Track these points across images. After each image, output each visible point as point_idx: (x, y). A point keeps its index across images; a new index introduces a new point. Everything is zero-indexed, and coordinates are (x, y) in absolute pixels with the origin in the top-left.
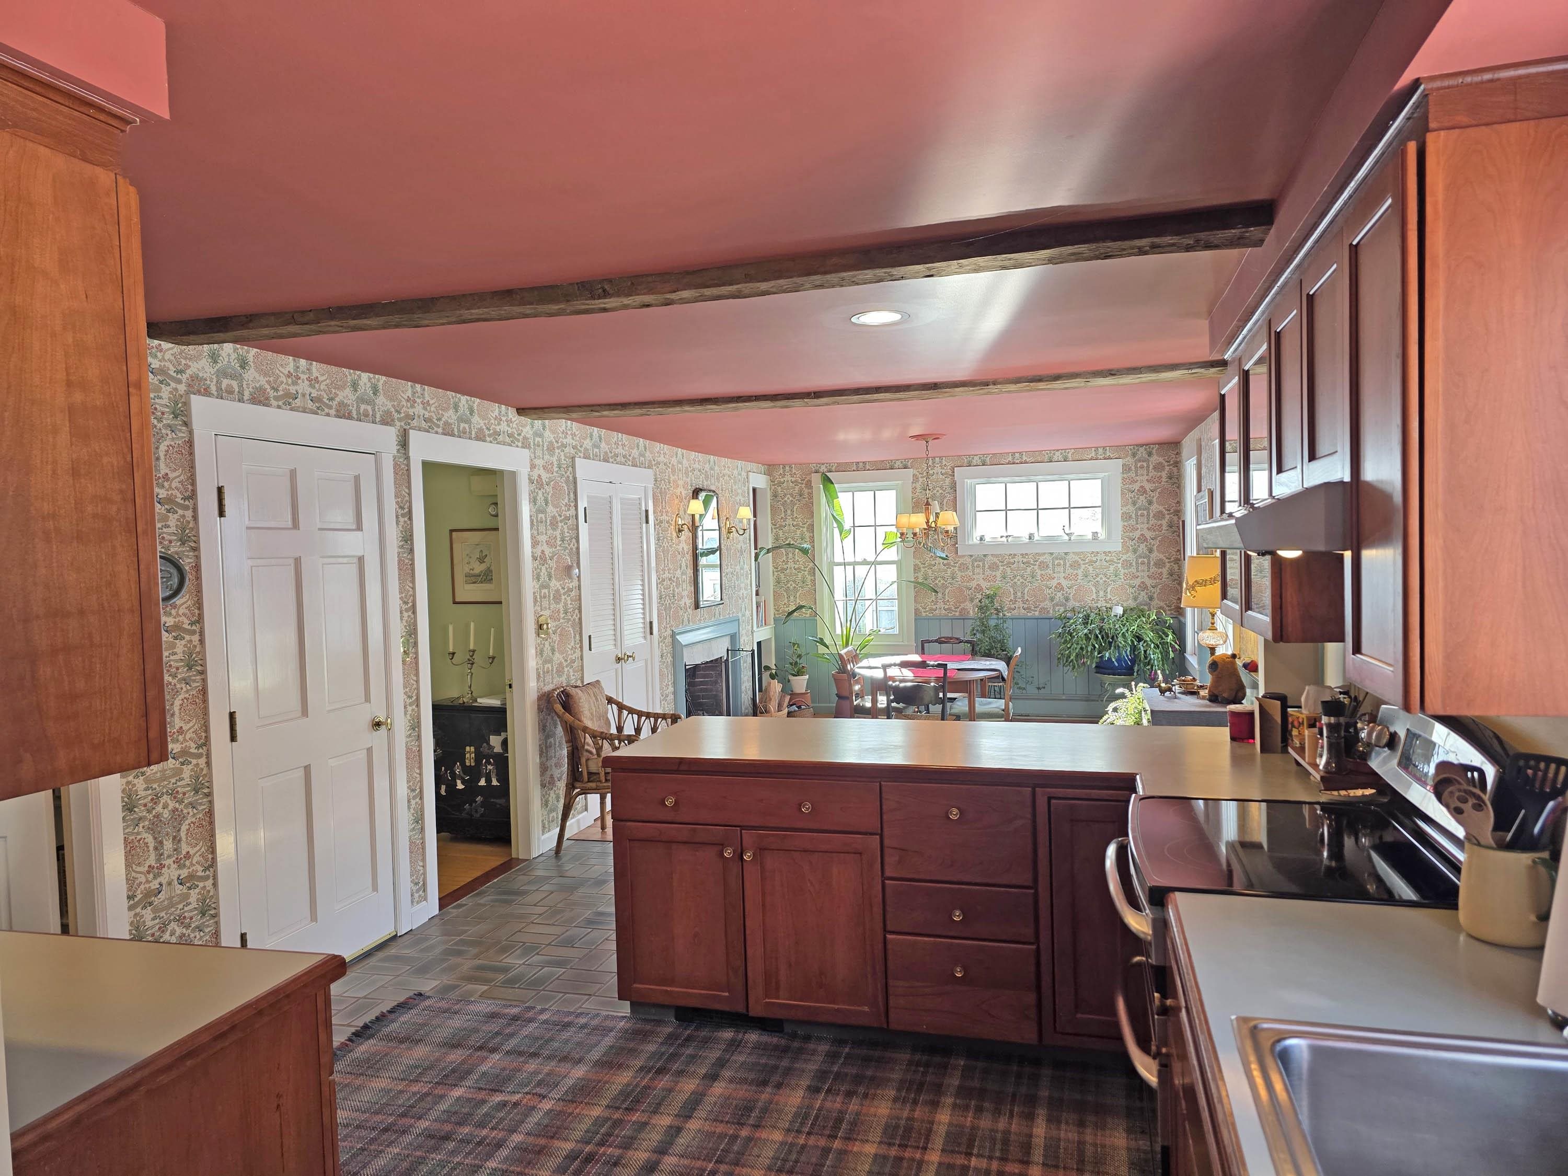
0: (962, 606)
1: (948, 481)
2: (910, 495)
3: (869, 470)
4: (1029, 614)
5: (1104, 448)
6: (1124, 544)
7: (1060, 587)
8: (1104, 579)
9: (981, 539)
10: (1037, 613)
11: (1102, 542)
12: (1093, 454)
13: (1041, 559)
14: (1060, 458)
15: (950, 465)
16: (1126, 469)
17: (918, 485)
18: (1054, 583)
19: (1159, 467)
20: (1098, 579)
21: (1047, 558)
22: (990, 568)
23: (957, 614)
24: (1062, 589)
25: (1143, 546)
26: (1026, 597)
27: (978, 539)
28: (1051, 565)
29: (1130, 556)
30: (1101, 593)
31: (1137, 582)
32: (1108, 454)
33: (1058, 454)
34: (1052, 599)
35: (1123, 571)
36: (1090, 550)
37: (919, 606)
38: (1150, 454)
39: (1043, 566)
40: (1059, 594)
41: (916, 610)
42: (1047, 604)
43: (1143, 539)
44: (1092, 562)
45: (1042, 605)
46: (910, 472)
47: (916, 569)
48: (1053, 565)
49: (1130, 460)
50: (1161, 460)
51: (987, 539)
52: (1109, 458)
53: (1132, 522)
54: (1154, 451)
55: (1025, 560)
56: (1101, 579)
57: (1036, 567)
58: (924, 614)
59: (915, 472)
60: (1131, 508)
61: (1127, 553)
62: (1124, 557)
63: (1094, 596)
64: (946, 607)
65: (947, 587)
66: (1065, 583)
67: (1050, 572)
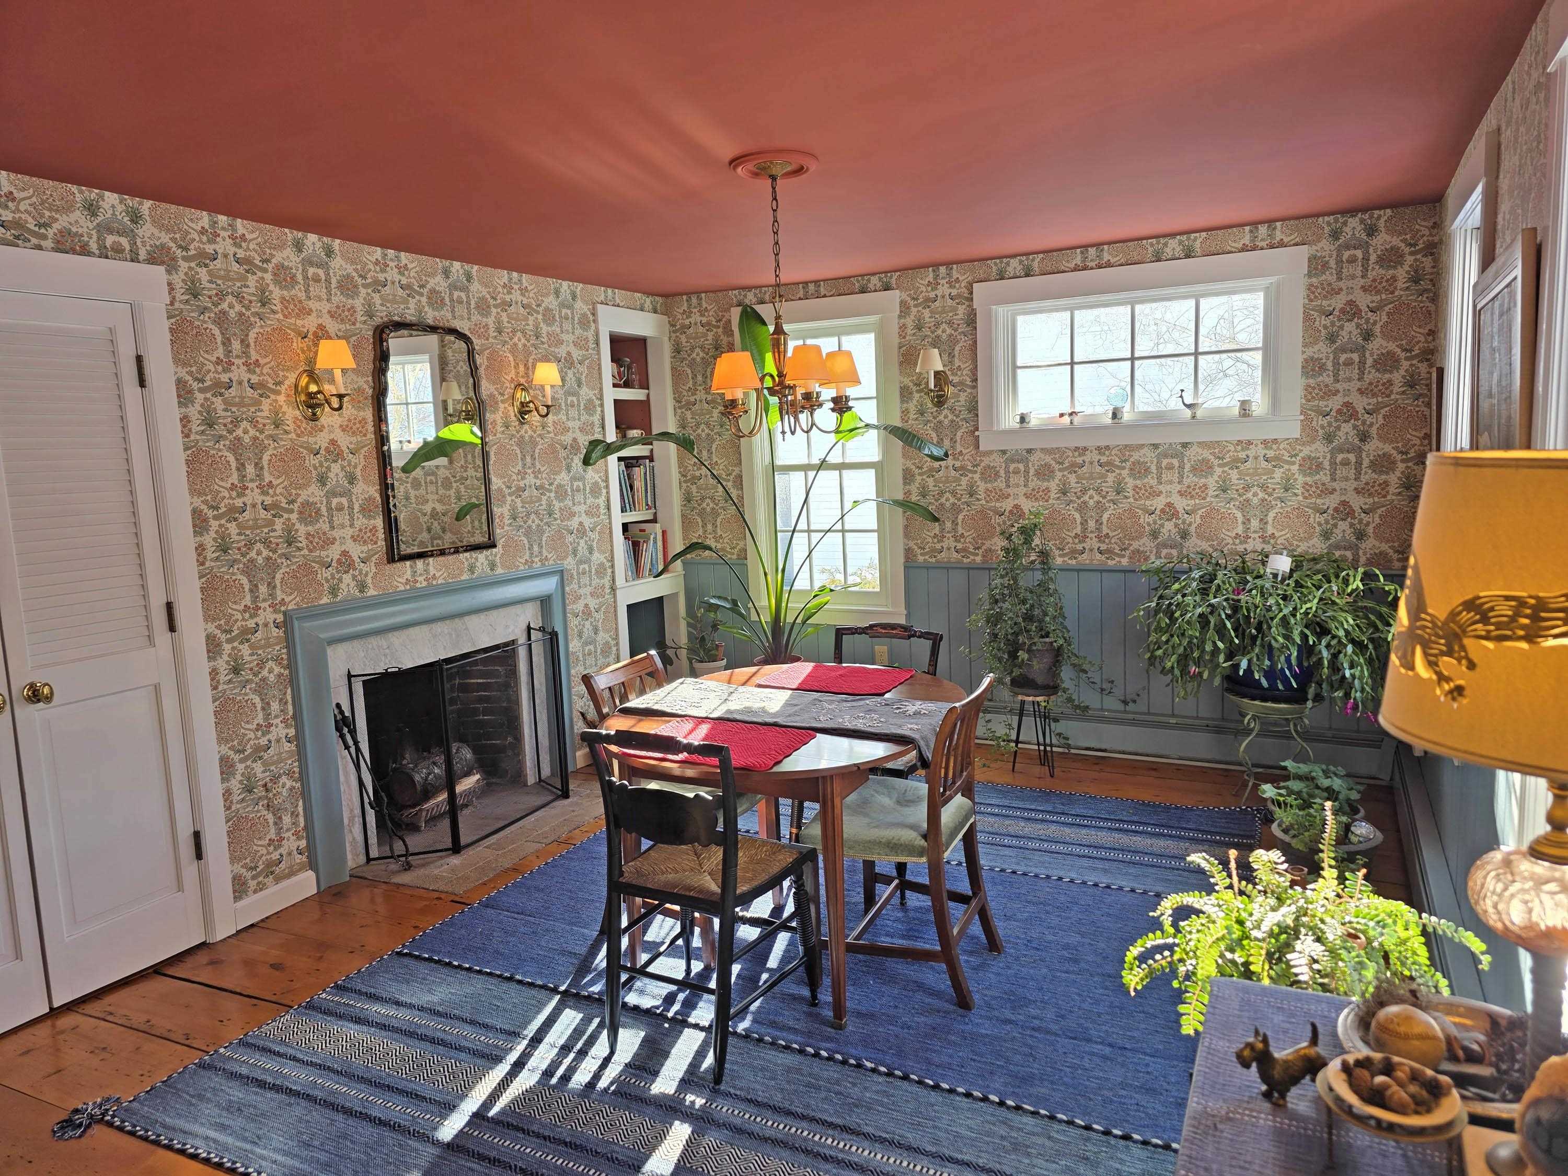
0: (988, 544)
1: (961, 310)
2: (896, 340)
3: (825, 296)
4: (1110, 562)
5: (1270, 222)
6: (1307, 424)
7: (1170, 512)
8: (1262, 495)
9: (1023, 419)
10: (1125, 562)
11: (1261, 420)
12: (1247, 240)
13: (1136, 456)
14: (1179, 251)
15: (965, 278)
16: (1316, 265)
17: (909, 322)
18: (1159, 503)
19: (1391, 258)
20: (1249, 495)
21: (1148, 456)
22: (1037, 474)
23: (978, 559)
24: (1175, 515)
25: (1347, 428)
26: (1105, 530)
27: (1018, 419)
28: (1153, 468)
29: (1319, 449)
30: (1255, 523)
31: (1331, 502)
32: (1279, 235)
34: (1155, 534)
35: (1301, 479)
36: (1234, 438)
37: (911, 544)
38: (1371, 231)
39: (1140, 470)
40: (1169, 525)
41: (908, 552)
42: (1145, 544)
43: (1348, 412)
44: (1236, 463)
45: (1135, 545)
46: (895, 296)
47: (908, 477)
48: (1159, 467)
49: (1325, 247)
50: (1396, 241)
51: (1034, 422)
52: (1282, 244)
53: (1327, 378)
54: (1381, 223)
55: (1104, 459)
56: (1256, 496)
57: (1125, 473)
58: (920, 559)
59: (904, 296)
60: (1322, 350)
61: (1313, 440)
62: (1306, 451)
63: (1240, 529)
64: (959, 546)
65: (961, 511)
66: (1181, 504)
67: (1151, 481)
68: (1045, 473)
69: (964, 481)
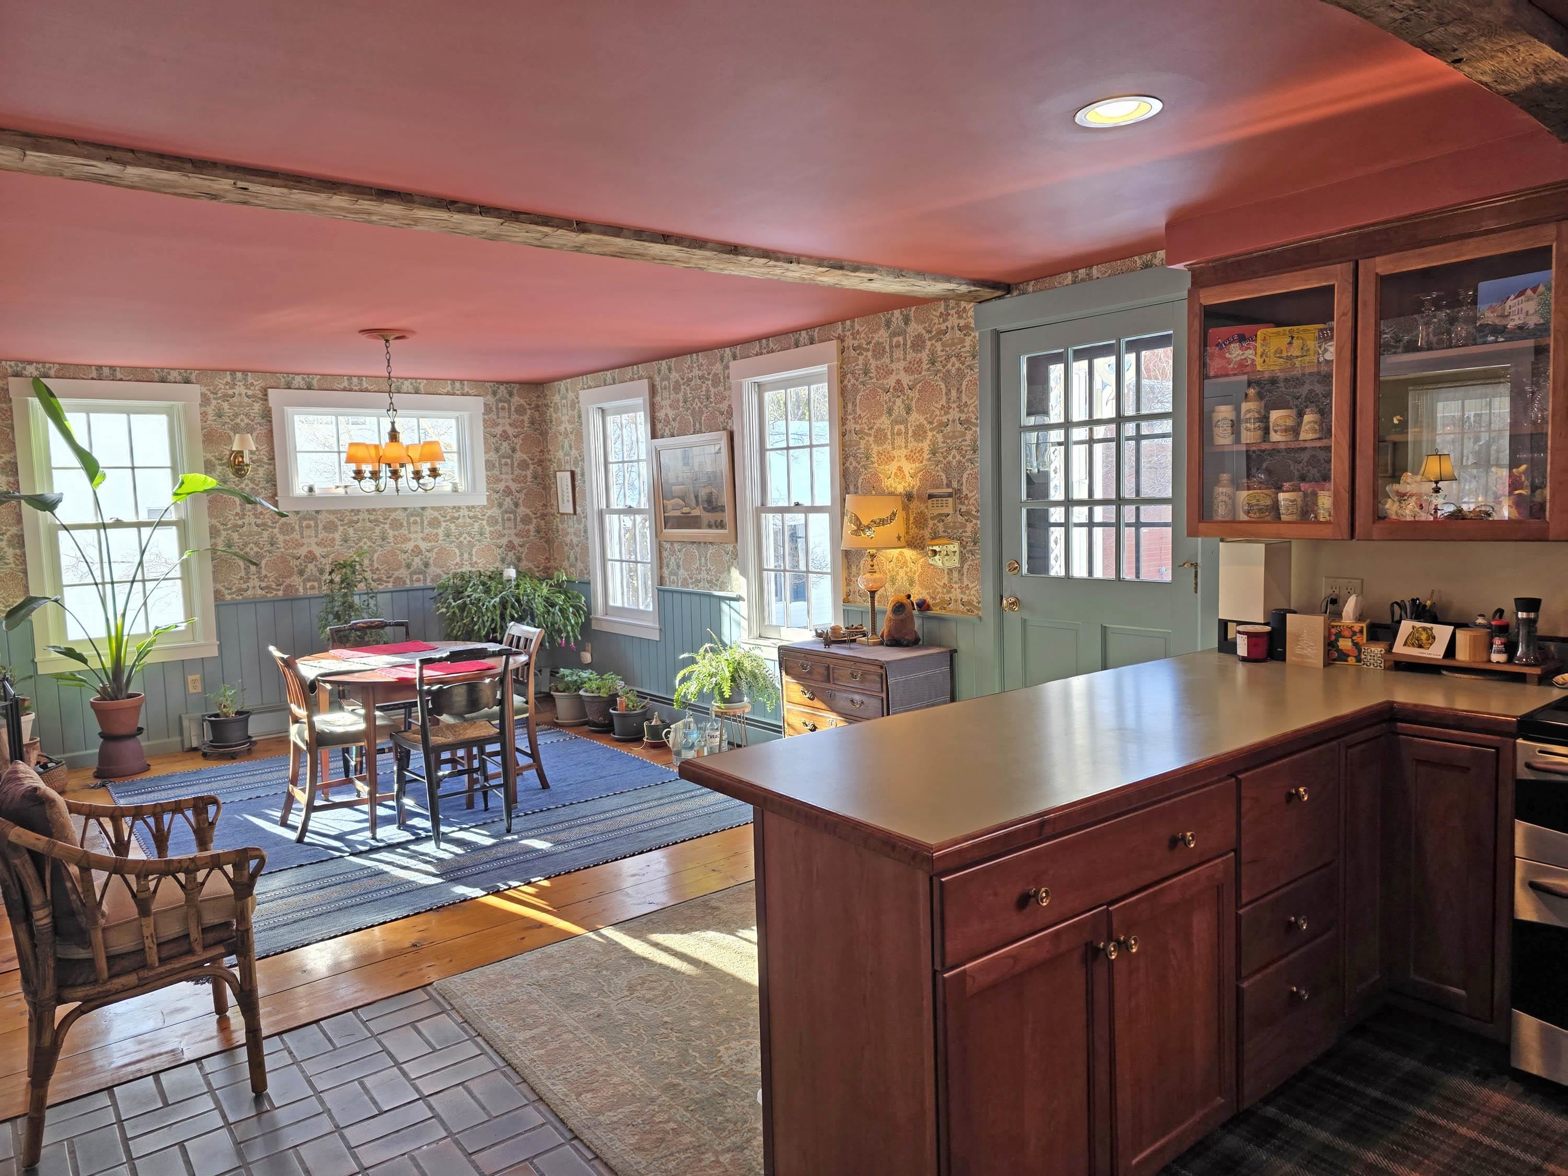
0: (288, 581)
1: (257, 407)
2: (199, 424)
3: (121, 380)
4: (380, 587)
5: (462, 381)
6: (489, 497)
7: (417, 551)
8: (468, 539)
9: (311, 489)
10: (390, 585)
11: (464, 494)
12: (449, 388)
13: (393, 515)
14: (411, 389)
15: (259, 384)
16: (488, 409)
17: (210, 410)
18: (410, 546)
19: (520, 410)
20: (462, 539)
21: (401, 516)
22: (325, 528)
23: (280, 593)
24: (420, 552)
25: (508, 500)
26: (376, 565)
27: (306, 489)
28: (405, 524)
29: (495, 512)
30: (466, 556)
31: (504, 541)
32: (466, 389)
33: (407, 383)
34: (408, 566)
35: (488, 529)
36: (451, 505)
37: (219, 586)
38: (511, 394)
39: (396, 524)
40: (417, 560)
41: (217, 592)
42: (403, 572)
43: (508, 492)
44: (453, 519)
45: (396, 574)
46: (195, 390)
47: (214, 532)
48: (408, 523)
49: (491, 399)
50: (522, 401)
51: (317, 491)
52: (468, 394)
53: (496, 472)
54: (515, 391)
55: (372, 517)
56: (466, 539)
57: (387, 526)
58: (228, 597)
59: (204, 390)
60: (493, 456)
61: (492, 507)
62: (489, 513)
63: (458, 560)
65: (264, 557)
66: (424, 546)
67: (404, 531)
68: (330, 527)
69: (266, 534)
